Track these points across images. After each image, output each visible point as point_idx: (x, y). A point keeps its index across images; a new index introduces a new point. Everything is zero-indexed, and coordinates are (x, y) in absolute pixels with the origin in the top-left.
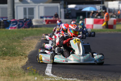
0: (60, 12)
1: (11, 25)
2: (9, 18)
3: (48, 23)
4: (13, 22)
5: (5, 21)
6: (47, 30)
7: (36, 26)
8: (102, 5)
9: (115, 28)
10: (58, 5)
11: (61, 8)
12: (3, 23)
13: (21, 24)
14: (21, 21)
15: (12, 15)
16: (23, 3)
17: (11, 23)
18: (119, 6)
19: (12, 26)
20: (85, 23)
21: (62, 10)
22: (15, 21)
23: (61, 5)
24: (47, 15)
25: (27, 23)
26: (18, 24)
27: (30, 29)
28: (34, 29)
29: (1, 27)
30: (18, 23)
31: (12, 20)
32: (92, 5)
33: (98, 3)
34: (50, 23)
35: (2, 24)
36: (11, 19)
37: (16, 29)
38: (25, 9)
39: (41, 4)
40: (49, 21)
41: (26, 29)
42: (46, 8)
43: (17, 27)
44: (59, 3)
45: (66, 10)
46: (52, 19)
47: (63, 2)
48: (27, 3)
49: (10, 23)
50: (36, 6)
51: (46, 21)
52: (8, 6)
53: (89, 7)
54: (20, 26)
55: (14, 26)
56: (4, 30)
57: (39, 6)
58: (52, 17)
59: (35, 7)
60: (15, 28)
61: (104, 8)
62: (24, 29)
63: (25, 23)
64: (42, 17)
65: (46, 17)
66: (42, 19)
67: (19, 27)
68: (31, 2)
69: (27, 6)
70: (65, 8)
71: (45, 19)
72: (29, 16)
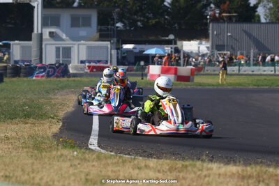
0: (111, 54)
1: (37, 72)
2: (34, 63)
3: (92, 71)
4: (40, 68)
5: (27, 67)
6: (92, 81)
7: (75, 75)
8: (173, 46)
9: (193, 81)
10: (108, 44)
11: (111, 49)
12: (25, 69)
14: (51, 66)
15: (38, 58)
16: (56, 41)
18: (199, 47)
20: (148, 72)
21: (114, 52)
22: (43, 66)
23: (111, 44)
24: (90, 59)
25: (61, 70)
26: (46, 71)
27: (65, 79)
28: (71, 79)
29: (21, 74)
30: (48, 70)
31: (39, 65)
32: (159, 46)
33: (169, 42)
34: (95, 70)
35: (22, 70)
36: (37, 64)
37: (44, 78)
38: (58, 49)
39: (82, 42)
40: (94, 67)
41: (58, 79)
42: (89, 48)
43: (46, 75)
44: (110, 41)
45: (119, 52)
46: (98, 65)
47: (115, 39)
48: (63, 40)
49: (36, 69)
50: (75, 44)
51: (89, 67)
52: (33, 44)
53: (154, 48)
54: (50, 74)
55: (41, 75)
56: (25, 79)
57: (79, 44)
58: (99, 61)
59: (73, 47)
60: (42, 76)
61: (177, 51)
62: (55, 78)
63: (57, 70)
64: (82, 62)
65: (90, 62)
66: (83, 65)
67: (48, 76)
68: (68, 38)
69: (61, 44)
70: (118, 49)
71: (87, 64)
72: (64, 59)
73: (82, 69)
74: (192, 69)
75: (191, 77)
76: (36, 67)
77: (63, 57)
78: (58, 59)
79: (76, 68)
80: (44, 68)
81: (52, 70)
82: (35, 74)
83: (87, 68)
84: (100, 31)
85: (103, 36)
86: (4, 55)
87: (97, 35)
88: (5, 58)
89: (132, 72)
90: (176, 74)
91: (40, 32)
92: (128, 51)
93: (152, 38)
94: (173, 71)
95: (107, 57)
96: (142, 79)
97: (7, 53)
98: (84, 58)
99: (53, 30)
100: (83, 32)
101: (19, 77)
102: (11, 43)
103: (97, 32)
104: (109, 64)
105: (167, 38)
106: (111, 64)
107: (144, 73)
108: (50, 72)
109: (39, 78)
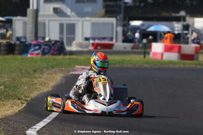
0: (117, 32)
1: (32, 49)
2: (30, 39)
3: (96, 48)
4: (35, 45)
5: (22, 44)
7: (72, 53)
9: (197, 59)
10: (113, 21)
11: (117, 25)
12: (20, 46)
13: (47, 49)
14: (47, 43)
15: (33, 35)
16: (59, 16)
17: (32, 47)
19: (33, 51)
21: (120, 29)
22: (38, 43)
23: (117, 20)
24: (95, 36)
25: (57, 48)
26: (42, 49)
27: (61, 57)
28: (67, 57)
29: (16, 52)
30: (43, 47)
31: (34, 42)
32: (168, 23)
33: (178, 19)
34: (99, 47)
35: (17, 48)
36: (32, 41)
37: (39, 56)
38: (61, 26)
39: (87, 18)
40: (98, 45)
41: (54, 57)
42: (94, 25)
43: (41, 53)
44: (116, 17)
45: (126, 29)
46: (103, 42)
47: (121, 16)
49: (30, 46)
50: (79, 21)
51: (93, 44)
54: (46, 51)
55: (37, 52)
56: (19, 57)
57: (83, 21)
58: (104, 39)
59: (77, 23)
60: (38, 54)
61: (186, 27)
62: (51, 56)
63: (53, 48)
64: (87, 39)
65: (94, 39)
66: (87, 42)
67: (44, 53)
68: (73, 14)
69: (65, 21)
70: (124, 26)
71: (91, 41)
72: (68, 36)
73: (87, 46)
74: (196, 47)
75: (196, 56)
76: (31, 44)
77: (67, 34)
78: (61, 36)
79: (80, 45)
80: (40, 45)
81: (48, 47)
82: (30, 52)
83: (91, 45)
84: (106, 7)
85: (109, 12)
86: (7, 31)
87: (103, 11)
88: (8, 35)
89: (136, 50)
90: (179, 51)
91: (35, 7)
92: (135, 29)
93: (164, 14)
94: (177, 49)
95: (113, 34)
96: (145, 57)
97: (10, 29)
98: (88, 35)
99: (57, 5)
100: (88, 8)
101: (14, 54)
102: (14, 18)
103: (103, 8)
105: (178, 15)
106: (116, 41)
107: (146, 51)
108: (46, 49)
109: (34, 56)
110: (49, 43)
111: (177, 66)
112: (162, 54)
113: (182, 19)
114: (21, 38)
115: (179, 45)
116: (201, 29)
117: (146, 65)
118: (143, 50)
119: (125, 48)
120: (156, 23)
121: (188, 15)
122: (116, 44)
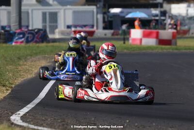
0: (97, 19)
1: (17, 38)
2: (14, 28)
4: (19, 34)
5: (6, 33)
7: (54, 41)
10: (93, 9)
11: (97, 13)
12: (5, 35)
13: (31, 37)
15: (17, 24)
17: (17, 34)
18: (187, 10)
21: (100, 17)
22: (22, 32)
23: (97, 8)
24: (77, 24)
25: (41, 36)
26: (26, 37)
27: (44, 45)
28: (51, 44)
29: (1, 41)
30: (27, 35)
31: (18, 31)
32: (146, 9)
33: (155, 6)
35: (2, 36)
36: (16, 30)
37: (23, 44)
38: (44, 14)
39: (69, 7)
41: (37, 45)
42: (75, 12)
43: (25, 41)
44: (96, 5)
45: (106, 16)
46: (84, 29)
47: (102, 4)
48: (48, 4)
50: (61, 9)
51: (75, 32)
54: (30, 39)
55: (21, 40)
56: (4, 45)
57: (65, 10)
58: (85, 26)
59: (59, 12)
61: (164, 13)
62: (34, 44)
63: (36, 35)
64: (69, 27)
65: (76, 26)
66: (69, 30)
67: (28, 42)
69: (47, 9)
70: (104, 13)
71: (73, 29)
72: (51, 24)
73: (69, 34)
74: (173, 33)
75: (173, 41)
76: (15, 33)
77: (50, 22)
78: (44, 24)
79: (62, 33)
80: (24, 34)
81: (31, 35)
82: (15, 40)
83: (73, 33)
89: (116, 37)
90: (157, 37)
92: (115, 15)
93: (142, 1)
94: (155, 35)
95: (93, 21)
96: (124, 43)
98: (70, 23)
104: (95, 28)
105: (155, 2)
106: (97, 29)
107: (125, 37)
108: (29, 38)
109: (18, 44)
110: (32, 32)
111: (155, 51)
112: (141, 40)
113: (159, 5)
114: (6, 27)
115: (157, 31)
116: (177, 15)
117: (125, 51)
118: (122, 37)
119: (105, 35)
120: (134, 10)
121: (165, 2)
122: (96, 31)
